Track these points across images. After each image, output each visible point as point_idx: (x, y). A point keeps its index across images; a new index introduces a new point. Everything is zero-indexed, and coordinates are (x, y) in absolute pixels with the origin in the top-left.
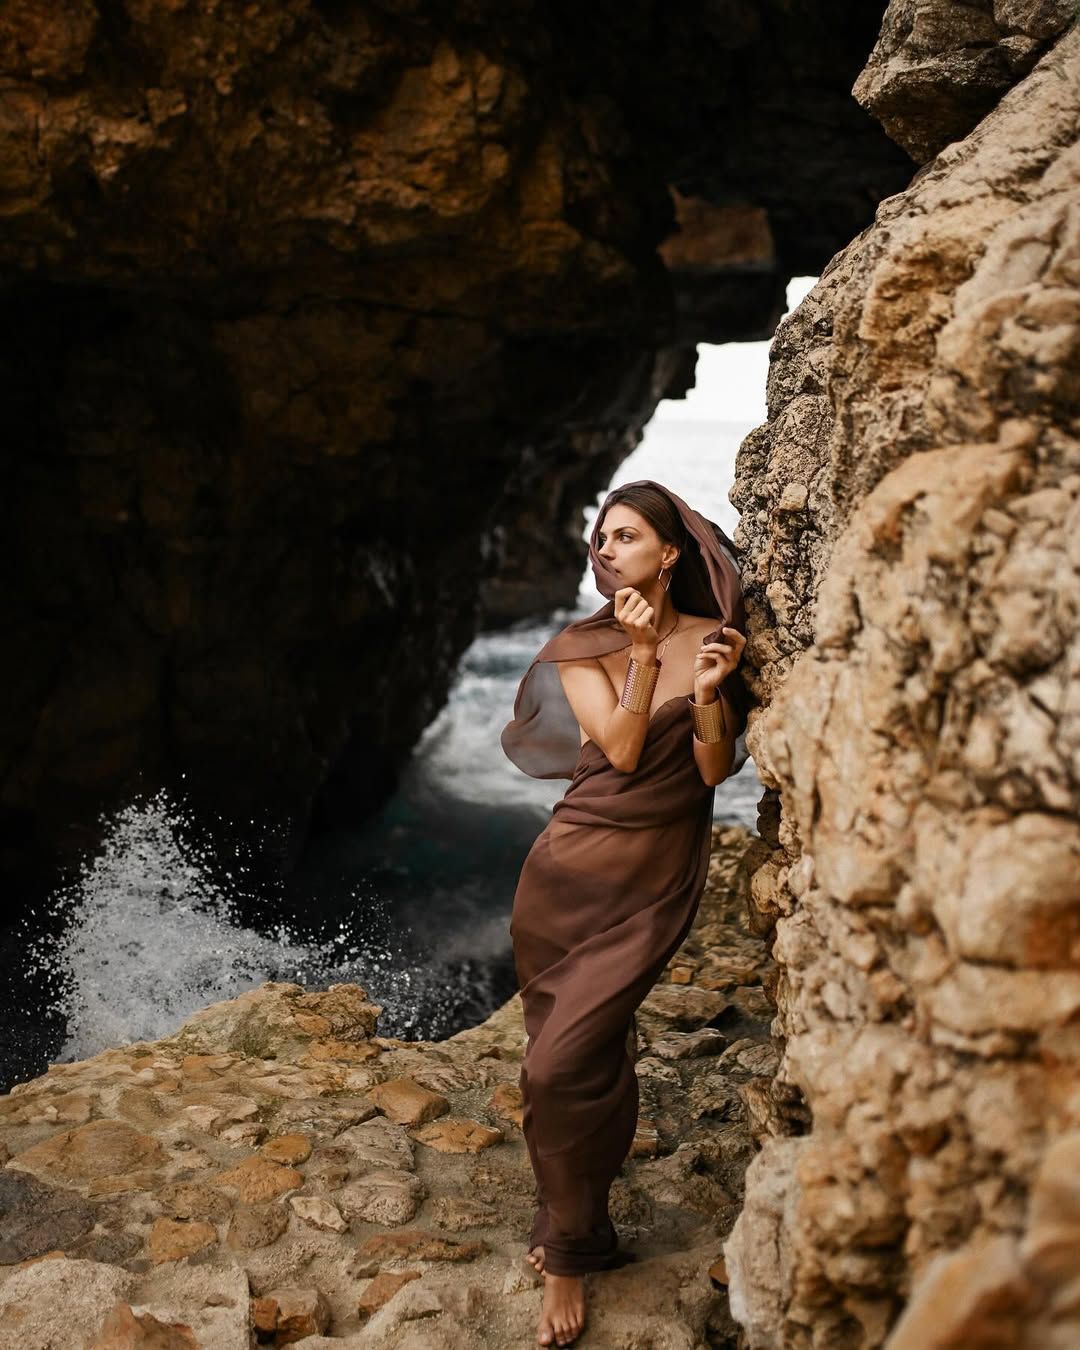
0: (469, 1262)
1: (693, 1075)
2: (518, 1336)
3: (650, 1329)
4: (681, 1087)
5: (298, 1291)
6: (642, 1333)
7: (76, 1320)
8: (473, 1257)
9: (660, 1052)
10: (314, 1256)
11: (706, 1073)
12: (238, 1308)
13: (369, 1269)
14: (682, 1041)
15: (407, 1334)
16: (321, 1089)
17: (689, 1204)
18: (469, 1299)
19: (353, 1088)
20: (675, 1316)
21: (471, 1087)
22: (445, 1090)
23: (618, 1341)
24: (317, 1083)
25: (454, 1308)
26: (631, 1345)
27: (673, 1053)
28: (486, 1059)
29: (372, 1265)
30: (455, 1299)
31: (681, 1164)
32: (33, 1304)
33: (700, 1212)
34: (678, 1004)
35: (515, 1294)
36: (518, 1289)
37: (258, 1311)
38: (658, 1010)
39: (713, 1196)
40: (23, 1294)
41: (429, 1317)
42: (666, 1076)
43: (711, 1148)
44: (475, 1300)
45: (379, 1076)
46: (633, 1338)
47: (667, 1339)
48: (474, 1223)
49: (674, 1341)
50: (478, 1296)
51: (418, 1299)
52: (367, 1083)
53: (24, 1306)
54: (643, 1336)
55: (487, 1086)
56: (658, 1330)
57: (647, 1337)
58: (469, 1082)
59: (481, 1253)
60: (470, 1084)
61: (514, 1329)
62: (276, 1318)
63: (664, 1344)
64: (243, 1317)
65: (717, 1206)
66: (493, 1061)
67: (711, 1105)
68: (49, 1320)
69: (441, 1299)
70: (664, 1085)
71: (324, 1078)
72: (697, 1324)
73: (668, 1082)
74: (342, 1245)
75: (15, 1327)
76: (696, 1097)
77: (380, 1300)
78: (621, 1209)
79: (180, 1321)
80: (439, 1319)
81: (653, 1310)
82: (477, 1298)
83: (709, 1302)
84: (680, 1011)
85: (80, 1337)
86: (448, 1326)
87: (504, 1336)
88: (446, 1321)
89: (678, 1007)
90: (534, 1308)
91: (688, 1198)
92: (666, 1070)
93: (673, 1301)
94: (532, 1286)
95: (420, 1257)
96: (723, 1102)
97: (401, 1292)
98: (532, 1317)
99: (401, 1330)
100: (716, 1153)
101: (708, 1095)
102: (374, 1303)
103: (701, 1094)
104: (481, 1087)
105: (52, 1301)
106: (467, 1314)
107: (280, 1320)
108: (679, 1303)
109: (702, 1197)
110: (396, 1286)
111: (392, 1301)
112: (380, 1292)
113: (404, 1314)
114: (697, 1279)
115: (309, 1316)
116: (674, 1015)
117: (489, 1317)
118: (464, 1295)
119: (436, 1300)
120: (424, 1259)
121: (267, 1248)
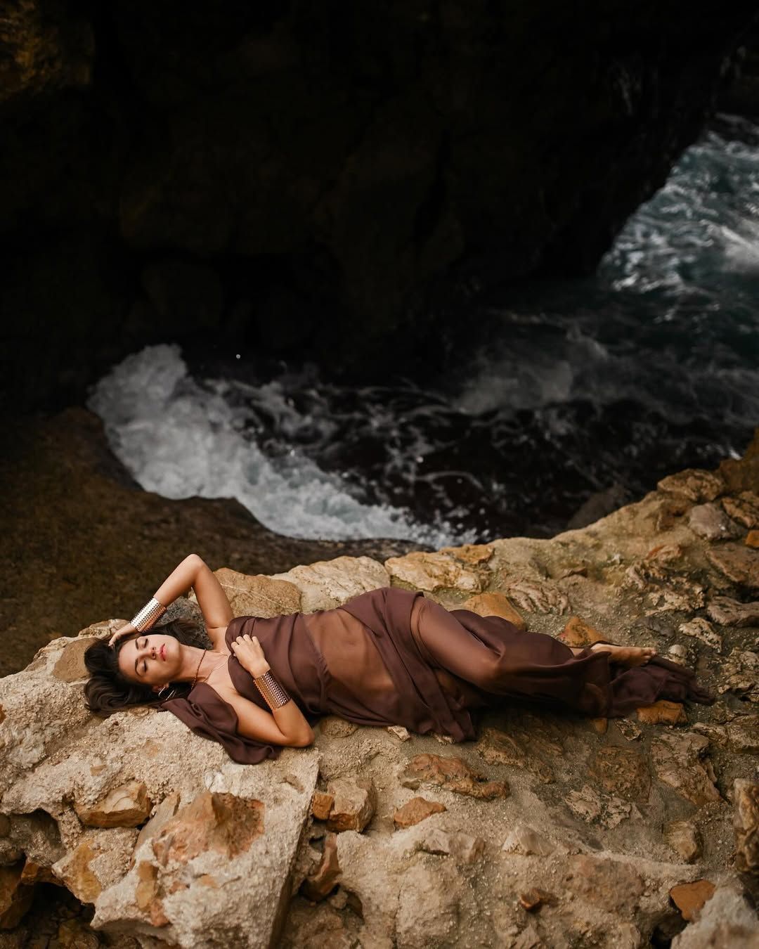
0: (488, 801)
1: (732, 645)
2: (500, 896)
3: (606, 924)
4: (719, 654)
5: (355, 786)
6: (598, 926)
7: (190, 769)
8: (493, 798)
9: (713, 615)
10: (378, 753)
11: (745, 645)
12: (304, 795)
13: (412, 783)
14: (733, 611)
15: (417, 864)
16: (436, 583)
17: (683, 791)
18: (473, 849)
19: (462, 588)
20: (630, 919)
21: (551, 612)
22: (529, 610)
23: (577, 924)
24: (435, 577)
25: (459, 854)
26: (587, 931)
27: (723, 620)
28: (575, 576)
29: (415, 782)
30: (462, 846)
31: (690, 749)
32: (166, 745)
33: (690, 801)
34: (742, 570)
35: (510, 853)
36: (515, 850)
37: (316, 804)
38: (725, 571)
39: (705, 790)
40: (161, 734)
41: (438, 855)
42: (710, 641)
43: (721, 736)
44: (478, 850)
45: (483, 582)
46: (590, 927)
47: (617, 937)
48: (506, 762)
49: (622, 942)
50: (482, 846)
51: (434, 837)
52: (472, 587)
53: (159, 744)
54: (599, 929)
55: (563, 613)
56: (612, 927)
57: (602, 930)
58: (551, 606)
59: (501, 796)
60: (551, 609)
61: (500, 888)
62: (329, 811)
63: (614, 940)
64: (303, 807)
65: (706, 800)
66: (580, 579)
67: (737, 684)
68: (171, 763)
69: (451, 843)
70: (706, 647)
71: (441, 573)
72: (647, 928)
73: (710, 646)
74: (401, 751)
75: (149, 759)
76: (728, 671)
77: (408, 821)
78: (626, 781)
79: (257, 797)
80: (444, 861)
81: (614, 908)
82: (481, 848)
83: (662, 915)
84: (742, 578)
85: (188, 784)
86: (449, 870)
87: (489, 891)
88: (449, 865)
89: (741, 572)
90: (521, 874)
91: (685, 785)
92: (712, 636)
93: (633, 905)
94: (525, 853)
95: (452, 788)
96: (748, 685)
97: (425, 821)
98: (517, 881)
99: (415, 858)
100: (724, 741)
101: (738, 673)
102: (404, 822)
103: (732, 670)
104: (559, 613)
105: (177, 747)
106: (467, 860)
107: (333, 813)
108: (637, 908)
109: (696, 788)
110: (423, 815)
111: (416, 826)
112: (410, 814)
113: (420, 845)
114: (659, 892)
115: (354, 816)
116: (736, 580)
117: (484, 867)
118: (471, 843)
119: (447, 842)
120: (454, 791)
121: (345, 740)
